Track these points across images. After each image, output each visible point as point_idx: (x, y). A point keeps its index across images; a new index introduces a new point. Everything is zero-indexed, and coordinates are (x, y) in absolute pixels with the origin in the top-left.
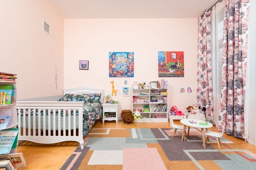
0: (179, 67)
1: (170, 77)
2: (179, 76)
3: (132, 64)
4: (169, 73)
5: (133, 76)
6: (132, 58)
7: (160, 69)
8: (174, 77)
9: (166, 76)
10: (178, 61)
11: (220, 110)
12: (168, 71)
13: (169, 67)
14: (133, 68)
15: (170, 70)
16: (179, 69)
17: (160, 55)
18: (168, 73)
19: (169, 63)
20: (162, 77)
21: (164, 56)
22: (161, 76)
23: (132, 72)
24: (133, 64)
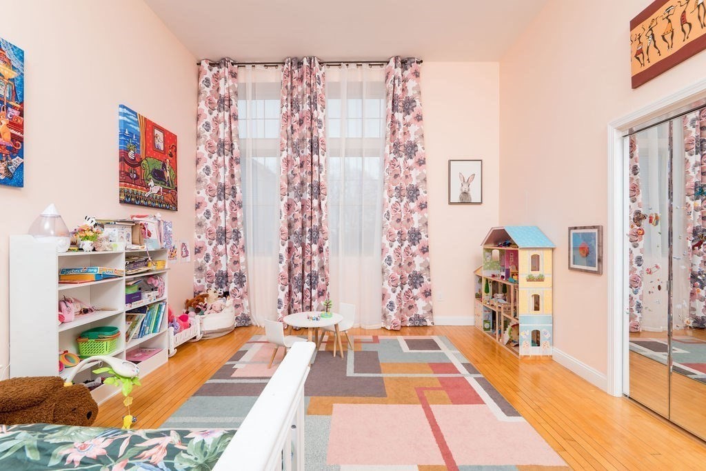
0: (168, 181)
1: (152, 207)
2: (169, 209)
3: (16, 113)
4: (149, 193)
5: (20, 184)
6: (17, 82)
7: (128, 174)
8: (160, 208)
9: (142, 201)
10: (168, 160)
11: (279, 288)
12: (148, 188)
13: (148, 172)
14: (21, 140)
15: (151, 183)
16: (169, 186)
17: (129, 121)
18: (147, 195)
19: (149, 159)
20: (131, 203)
21: (138, 129)
22: (129, 199)
23: (16, 161)
24: (22, 115)
